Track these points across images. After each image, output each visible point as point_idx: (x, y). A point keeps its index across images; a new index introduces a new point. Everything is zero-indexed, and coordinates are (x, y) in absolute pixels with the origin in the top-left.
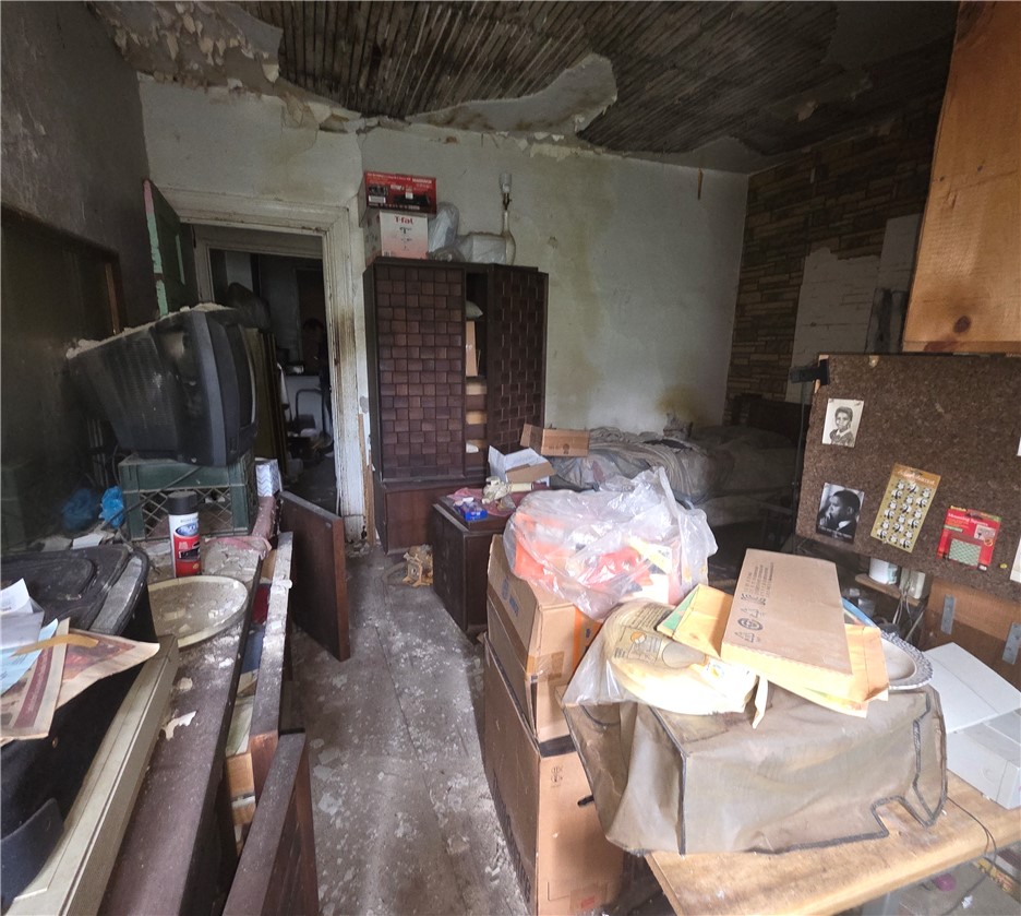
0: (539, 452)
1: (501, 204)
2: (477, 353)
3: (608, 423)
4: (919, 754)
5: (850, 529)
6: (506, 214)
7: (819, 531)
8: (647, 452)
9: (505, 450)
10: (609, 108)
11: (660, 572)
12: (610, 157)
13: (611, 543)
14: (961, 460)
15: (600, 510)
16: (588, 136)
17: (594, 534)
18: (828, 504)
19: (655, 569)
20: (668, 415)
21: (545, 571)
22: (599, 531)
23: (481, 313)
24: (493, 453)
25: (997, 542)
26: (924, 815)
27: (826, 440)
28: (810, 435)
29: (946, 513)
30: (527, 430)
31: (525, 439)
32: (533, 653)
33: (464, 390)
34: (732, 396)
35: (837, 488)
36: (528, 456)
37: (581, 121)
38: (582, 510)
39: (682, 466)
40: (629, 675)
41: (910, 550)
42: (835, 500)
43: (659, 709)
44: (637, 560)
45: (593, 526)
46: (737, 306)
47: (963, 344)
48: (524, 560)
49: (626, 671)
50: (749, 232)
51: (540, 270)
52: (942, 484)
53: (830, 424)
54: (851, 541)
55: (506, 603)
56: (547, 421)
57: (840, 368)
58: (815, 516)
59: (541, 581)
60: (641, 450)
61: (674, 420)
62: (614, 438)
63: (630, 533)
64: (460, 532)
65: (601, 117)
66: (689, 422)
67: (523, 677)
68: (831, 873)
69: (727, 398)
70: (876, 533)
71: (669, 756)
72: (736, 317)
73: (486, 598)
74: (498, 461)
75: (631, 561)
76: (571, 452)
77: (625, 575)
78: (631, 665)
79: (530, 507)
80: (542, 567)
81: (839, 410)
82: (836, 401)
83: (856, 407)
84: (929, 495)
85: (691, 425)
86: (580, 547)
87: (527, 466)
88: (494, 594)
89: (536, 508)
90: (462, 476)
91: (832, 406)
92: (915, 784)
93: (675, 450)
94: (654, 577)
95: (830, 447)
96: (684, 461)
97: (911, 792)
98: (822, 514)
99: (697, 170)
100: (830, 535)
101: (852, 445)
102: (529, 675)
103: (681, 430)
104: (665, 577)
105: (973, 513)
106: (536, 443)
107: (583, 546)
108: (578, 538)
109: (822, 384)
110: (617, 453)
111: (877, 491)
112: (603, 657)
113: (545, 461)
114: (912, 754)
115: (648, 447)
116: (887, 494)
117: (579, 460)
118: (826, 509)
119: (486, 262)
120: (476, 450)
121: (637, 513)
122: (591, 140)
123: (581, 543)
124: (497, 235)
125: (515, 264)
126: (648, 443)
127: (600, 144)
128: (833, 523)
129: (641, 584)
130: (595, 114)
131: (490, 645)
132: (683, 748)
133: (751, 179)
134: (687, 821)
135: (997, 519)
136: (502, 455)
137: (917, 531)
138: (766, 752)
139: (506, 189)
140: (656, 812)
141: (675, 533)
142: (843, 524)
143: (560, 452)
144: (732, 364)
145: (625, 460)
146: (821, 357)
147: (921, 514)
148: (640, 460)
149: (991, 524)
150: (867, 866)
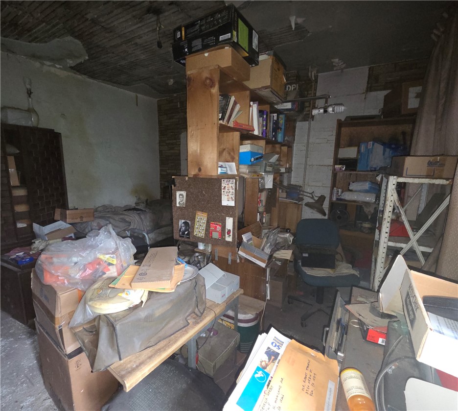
0: (66, 222)
1: (26, 94)
2: (18, 173)
3: (106, 203)
4: (197, 297)
5: (188, 234)
6: (30, 99)
7: (180, 236)
8: (124, 215)
9: (44, 224)
10: (85, 60)
11: (112, 264)
12: (91, 80)
13: (89, 258)
14: (211, 208)
15: (84, 246)
16: (77, 69)
17: (81, 256)
18: (181, 226)
19: (110, 264)
20: (136, 197)
21: (60, 278)
22: (84, 255)
23: (18, 151)
24: (36, 227)
25: (222, 230)
26: (200, 314)
27: (178, 205)
28: (173, 204)
29: (210, 224)
30: (58, 212)
31: (57, 215)
32: (58, 315)
33: (11, 193)
34: (162, 187)
35: (183, 221)
36: (60, 225)
37: (71, 62)
38: (76, 248)
39: (141, 218)
40: (96, 306)
41: (203, 237)
42: (183, 225)
43: (108, 314)
44: (101, 263)
45: (80, 253)
46: (160, 151)
47: (201, 175)
48: (48, 276)
49: (94, 305)
50: (160, 122)
51: (55, 131)
52: (208, 215)
53: (178, 200)
54: (189, 238)
55: (43, 299)
56: (70, 205)
57: (178, 181)
58: (178, 231)
59: (58, 283)
60: (122, 214)
61: (139, 199)
62: (109, 210)
63: (97, 253)
64: (16, 273)
65: (81, 63)
66: (146, 199)
67: (54, 329)
68: (171, 342)
69: (161, 188)
70: (195, 234)
71: (112, 329)
72: (160, 155)
73: (32, 300)
74: (39, 231)
75: (99, 264)
76: (84, 220)
77: (97, 269)
78: (96, 302)
79: (49, 251)
80: (58, 276)
81: (180, 195)
82: (179, 192)
83: (184, 193)
84: (206, 219)
85: (147, 199)
86: (76, 263)
87: (60, 230)
88: (36, 297)
89: (52, 251)
90: (17, 241)
91: (178, 193)
92: (197, 307)
93: (138, 212)
94: (110, 267)
95: (179, 207)
96: (142, 217)
97: (197, 309)
98: (180, 230)
99: (135, 94)
100: (183, 237)
101: (185, 206)
102: (57, 326)
103: (143, 203)
104: (114, 266)
105: (216, 223)
106: (64, 218)
107: (77, 263)
108: (75, 259)
109: (174, 186)
110: (109, 217)
111: (193, 219)
112: (85, 303)
113: (70, 226)
114: (195, 298)
115: (125, 213)
116: (196, 221)
117: (90, 223)
118: (181, 229)
119: (19, 124)
120: (25, 225)
121: (100, 244)
122: (78, 71)
123: (76, 261)
124: (26, 111)
125: (40, 126)
126: (125, 210)
127: (85, 74)
128: (183, 233)
129: (105, 271)
130: (79, 61)
131: (38, 323)
132: (115, 324)
133: (158, 101)
134: (120, 348)
135: (221, 224)
136: (41, 227)
137: (204, 231)
138: (146, 314)
139: (28, 87)
140: (110, 351)
141: (117, 249)
142: (186, 233)
143: (78, 220)
144: (161, 174)
145: (114, 219)
146: (173, 177)
147: (205, 225)
148: (121, 219)
149: (220, 226)
150: (181, 336)
